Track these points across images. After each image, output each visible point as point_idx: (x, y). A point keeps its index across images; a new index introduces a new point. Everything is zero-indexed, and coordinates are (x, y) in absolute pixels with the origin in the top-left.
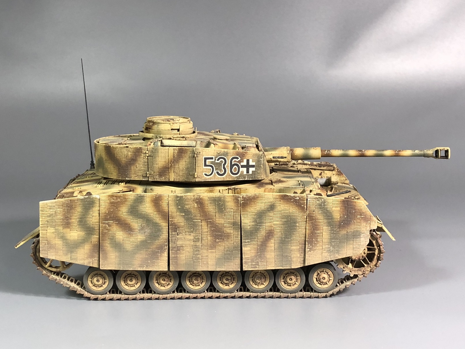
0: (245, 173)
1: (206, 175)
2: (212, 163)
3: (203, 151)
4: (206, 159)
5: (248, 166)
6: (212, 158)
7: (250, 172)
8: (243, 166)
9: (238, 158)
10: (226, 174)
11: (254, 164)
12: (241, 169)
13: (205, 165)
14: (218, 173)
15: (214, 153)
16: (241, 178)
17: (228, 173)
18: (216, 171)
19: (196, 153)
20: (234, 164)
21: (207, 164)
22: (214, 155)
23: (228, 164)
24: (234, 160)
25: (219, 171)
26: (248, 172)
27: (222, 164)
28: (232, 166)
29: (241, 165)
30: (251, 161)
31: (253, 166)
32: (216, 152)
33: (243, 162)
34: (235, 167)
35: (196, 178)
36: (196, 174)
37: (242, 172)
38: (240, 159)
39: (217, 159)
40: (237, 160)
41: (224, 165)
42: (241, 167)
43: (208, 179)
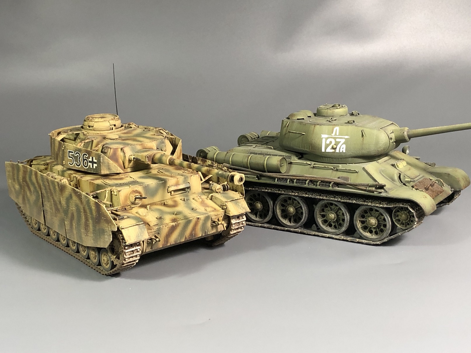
0: (91, 167)
1: (69, 163)
2: (73, 155)
3: (67, 146)
4: (69, 152)
5: (93, 162)
6: (72, 152)
7: (94, 167)
8: (90, 162)
9: (87, 155)
10: (81, 166)
11: (96, 161)
12: (89, 164)
13: (69, 157)
14: (76, 163)
15: (73, 149)
16: (89, 171)
17: (82, 164)
18: (75, 162)
19: (63, 146)
20: (85, 159)
21: (70, 156)
22: (73, 150)
23: (82, 158)
24: (85, 156)
25: (77, 163)
26: (93, 167)
27: (78, 158)
28: (84, 160)
29: (89, 161)
30: (94, 158)
31: (95, 163)
32: (74, 148)
33: (90, 158)
34: (86, 162)
35: (64, 165)
36: (64, 162)
37: (90, 166)
38: (88, 156)
39: (75, 153)
40: (87, 156)
41: (79, 158)
42: (89, 162)
43: (71, 167)
